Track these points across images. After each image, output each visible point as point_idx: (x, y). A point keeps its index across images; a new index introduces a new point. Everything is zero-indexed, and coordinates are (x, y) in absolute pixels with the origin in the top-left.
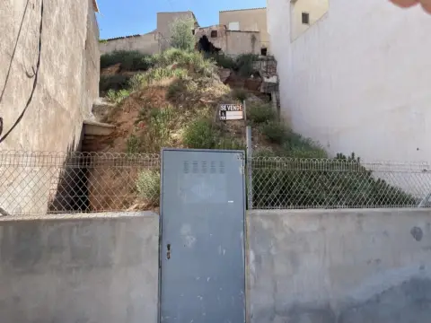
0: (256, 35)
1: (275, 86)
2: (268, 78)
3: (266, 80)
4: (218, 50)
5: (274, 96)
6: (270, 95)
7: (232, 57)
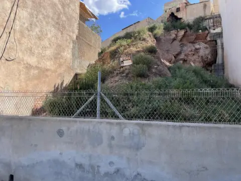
0: (206, 3)
1: (220, 35)
2: (214, 29)
3: (212, 31)
4: (180, 19)
5: (219, 41)
6: (216, 41)
7: (190, 21)
